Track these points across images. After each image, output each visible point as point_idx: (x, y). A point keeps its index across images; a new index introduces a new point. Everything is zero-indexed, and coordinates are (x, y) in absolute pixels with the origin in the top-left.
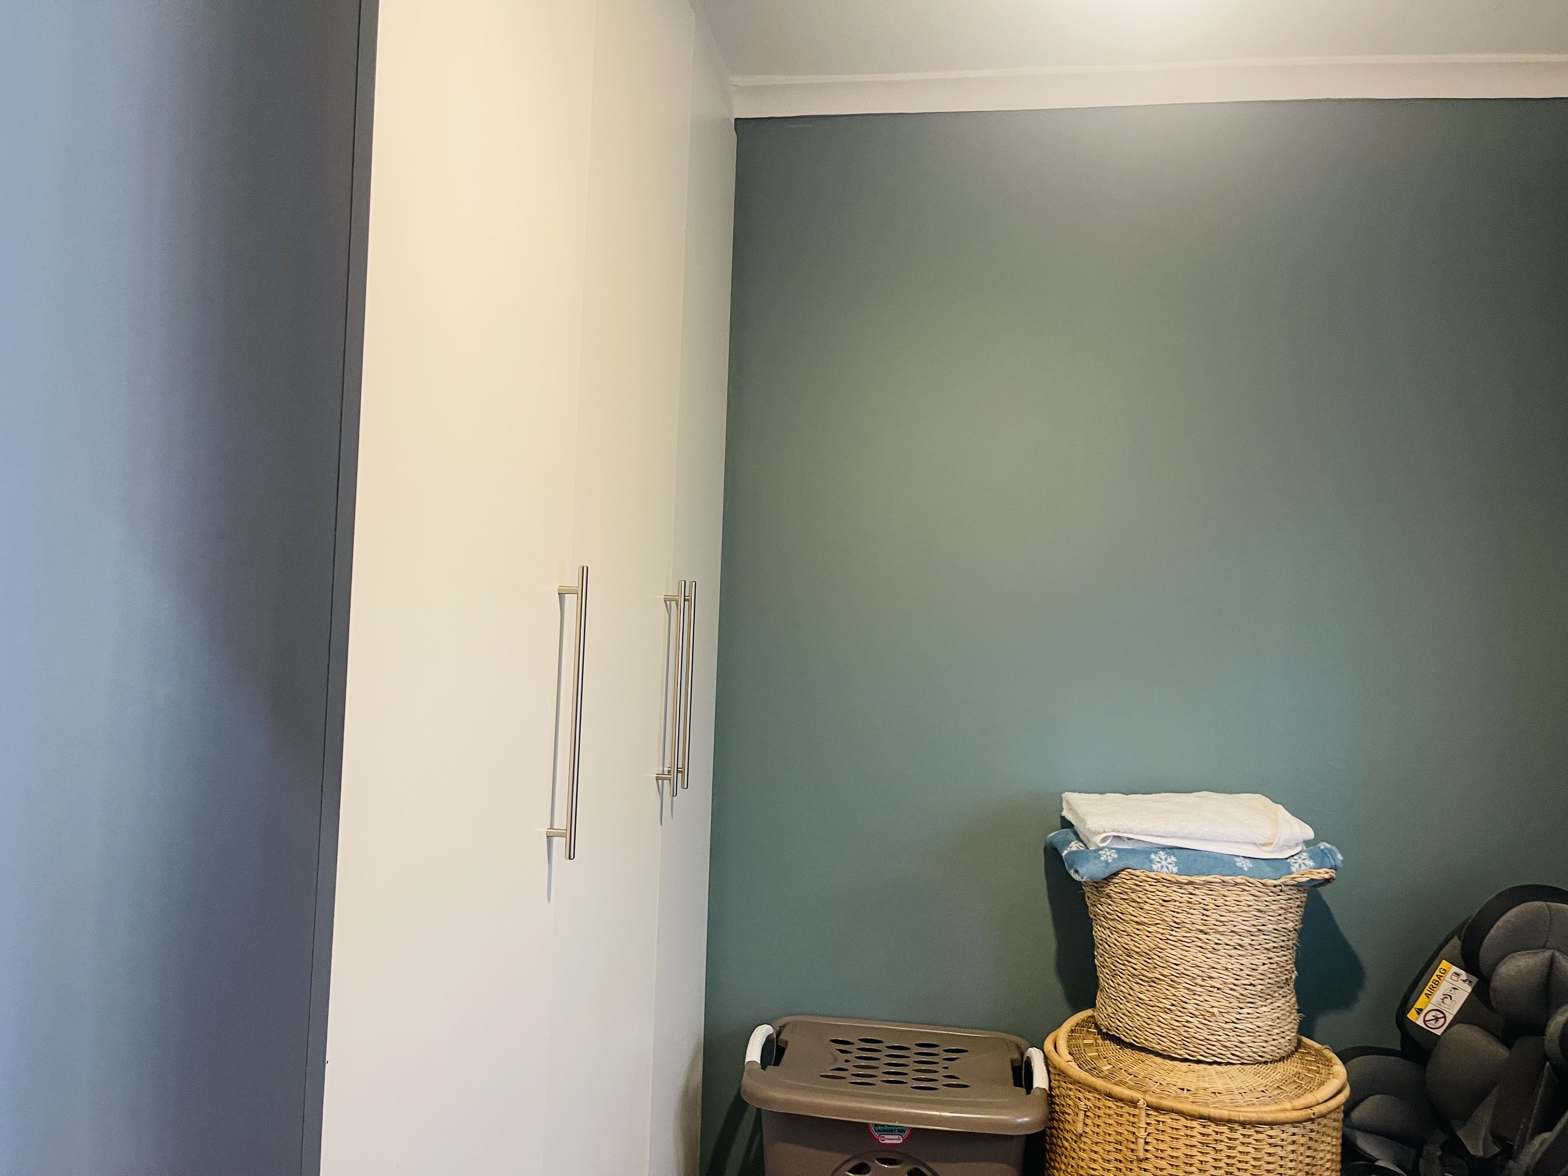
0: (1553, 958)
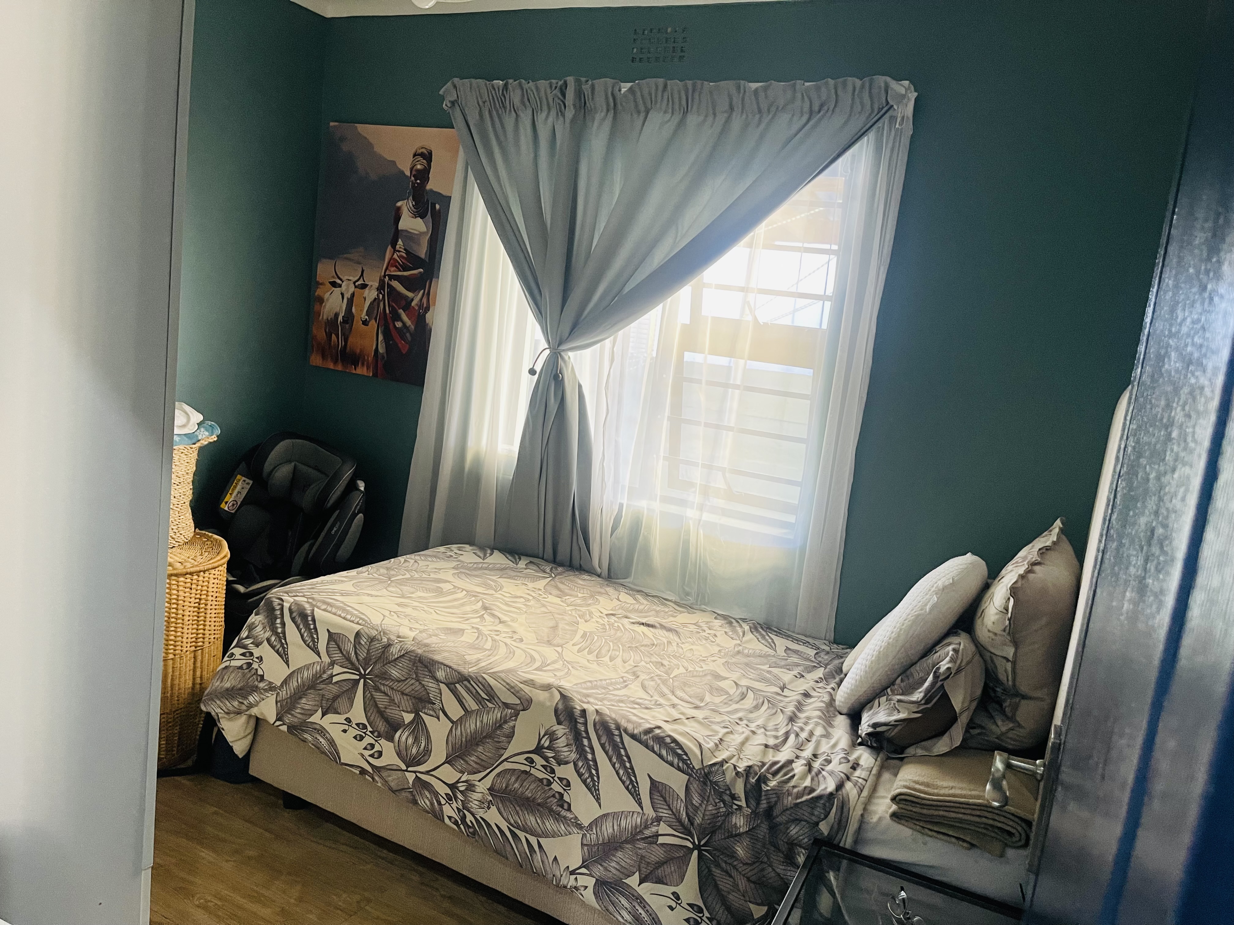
0: (295, 465)
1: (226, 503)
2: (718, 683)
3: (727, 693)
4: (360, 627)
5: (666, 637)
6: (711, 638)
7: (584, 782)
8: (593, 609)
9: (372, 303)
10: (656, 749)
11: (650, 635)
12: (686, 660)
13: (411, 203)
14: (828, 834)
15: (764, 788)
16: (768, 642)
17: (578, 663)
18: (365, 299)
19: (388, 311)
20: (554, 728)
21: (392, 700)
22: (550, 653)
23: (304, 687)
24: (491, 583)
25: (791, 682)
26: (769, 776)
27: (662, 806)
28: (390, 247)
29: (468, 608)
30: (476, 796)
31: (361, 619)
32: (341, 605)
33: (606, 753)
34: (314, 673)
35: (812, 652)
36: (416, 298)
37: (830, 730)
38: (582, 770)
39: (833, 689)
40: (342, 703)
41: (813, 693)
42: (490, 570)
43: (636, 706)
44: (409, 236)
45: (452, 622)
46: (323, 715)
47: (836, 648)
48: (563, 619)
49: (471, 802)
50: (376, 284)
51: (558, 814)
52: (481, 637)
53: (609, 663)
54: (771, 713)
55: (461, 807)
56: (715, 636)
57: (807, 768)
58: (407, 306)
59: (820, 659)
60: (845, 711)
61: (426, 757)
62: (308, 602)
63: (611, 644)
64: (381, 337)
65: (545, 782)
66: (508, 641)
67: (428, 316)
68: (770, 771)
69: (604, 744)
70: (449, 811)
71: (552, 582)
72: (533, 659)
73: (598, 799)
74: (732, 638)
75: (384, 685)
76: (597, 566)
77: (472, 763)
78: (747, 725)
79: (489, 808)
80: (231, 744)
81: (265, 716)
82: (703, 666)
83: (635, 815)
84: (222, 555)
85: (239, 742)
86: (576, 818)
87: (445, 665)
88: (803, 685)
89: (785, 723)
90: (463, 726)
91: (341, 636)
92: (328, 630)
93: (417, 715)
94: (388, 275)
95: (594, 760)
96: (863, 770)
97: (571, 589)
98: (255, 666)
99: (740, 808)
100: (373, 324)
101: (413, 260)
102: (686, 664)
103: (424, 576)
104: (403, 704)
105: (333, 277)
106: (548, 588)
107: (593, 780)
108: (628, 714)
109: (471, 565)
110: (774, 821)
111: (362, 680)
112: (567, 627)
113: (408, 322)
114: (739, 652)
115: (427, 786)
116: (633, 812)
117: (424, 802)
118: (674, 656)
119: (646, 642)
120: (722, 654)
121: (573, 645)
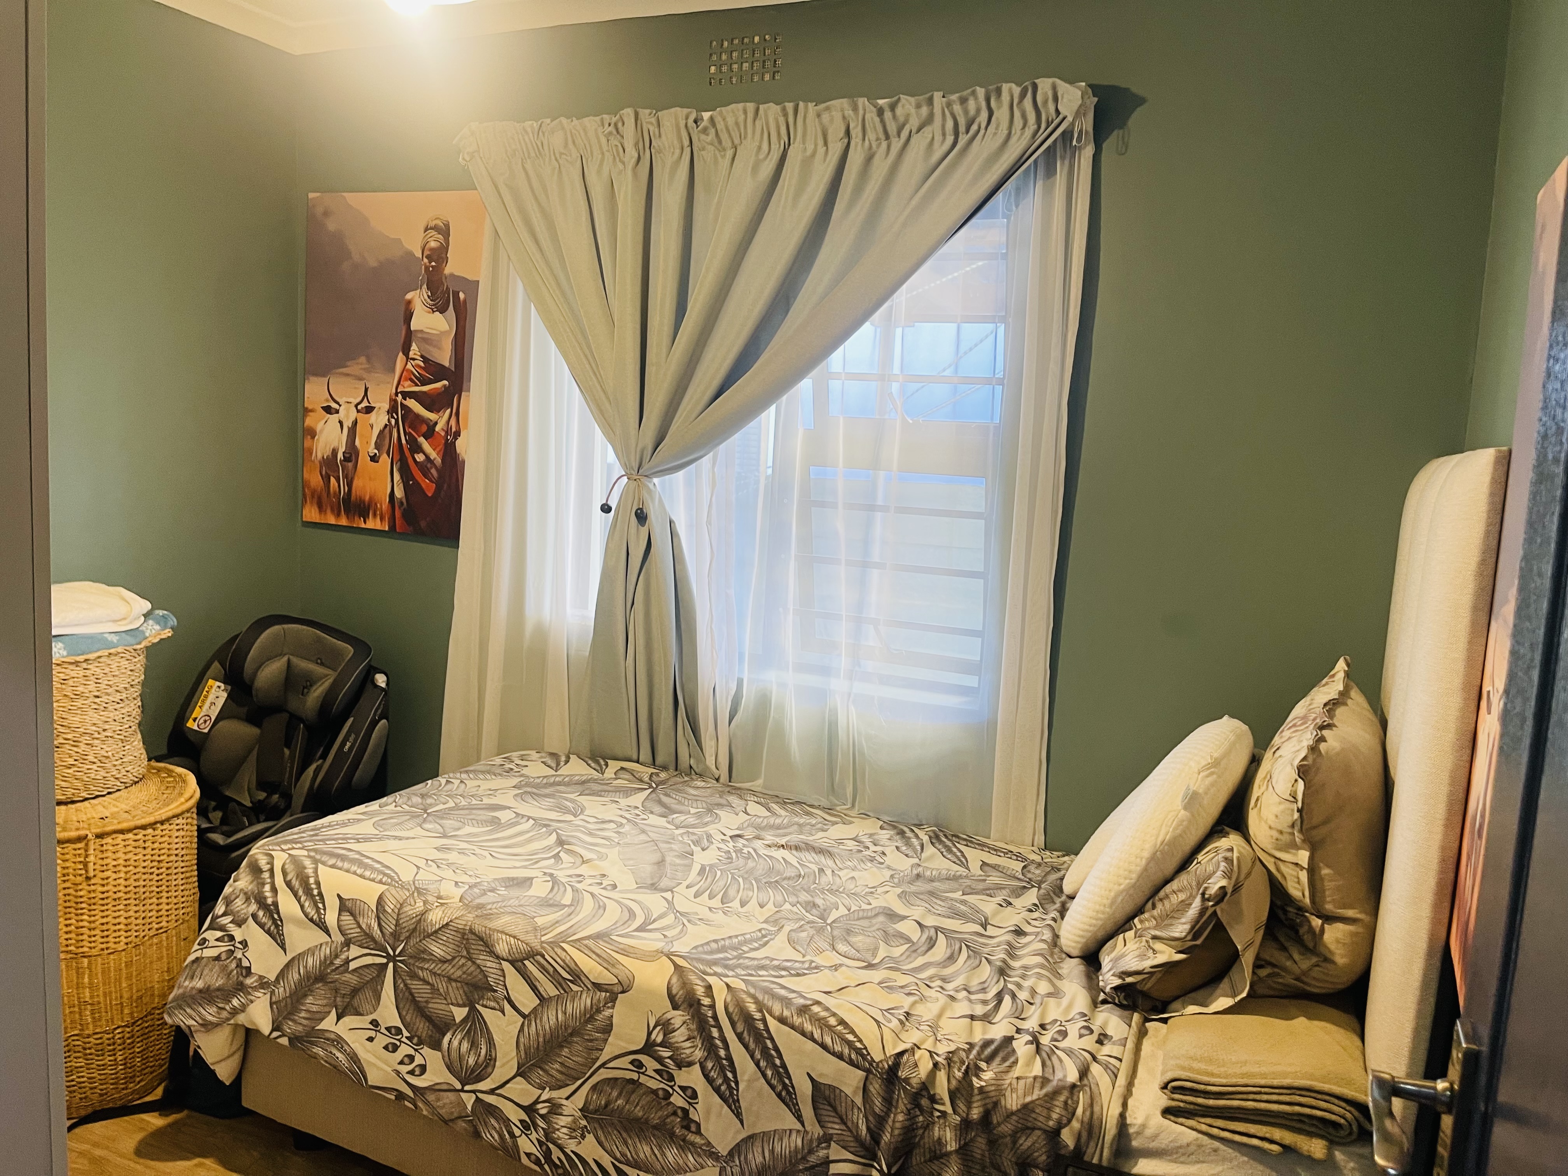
0: (289, 660)
1: (195, 720)
2: (894, 926)
3: (908, 940)
4: (382, 888)
5: (817, 863)
6: (878, 858)
7: (717, 1090)
8: (712, 829)
9: (381, 433)
10: (816, 1036)
11: (794, 861)
12: (847, 895)
13: (425, 292)
14: (1075, 1148)
15: (976, 1083)
16: (957, 857)
17: (697, 914)
18: (372, 427)
19: (404, 441)
20: (668, 1016)
21: (434, 990)
22: (655, 902)
23: (308, 981)
24: (569, 804)
25: (995, 914)
26: (983, 1065)
27: (831, 1119)
28: (401, 354)
29: (536, 845)
30: (563, 1121)
31: (385, 874)
32: (357, 856)
33: (746, 1047)
34: (322, 958)
35: (1018, 866)
36: (441, 420)
37: (1058, 983)
38: (712, 1073)
39: (1054, 920)
40: (363, 1000)
41: (1027, 929)
42: (568, 784)
43: (783, 973)
44: (427, 340)
45: (515, 867)
46: (339, 1017)
47: (1050, 857)
48: (672, 850)
49: (558, 1130)
50: (386, 406)
51: (684, 1140)
52: (556, 888)
53: (740, 910)
54: (974, 965)
55: (543, 1139)
56: (884, 853)
57: (1033, 1047)
58: (430, 434)
59: (1029, 875)
60: (1075, 952)
61: (489, 1069)
62: (309, 857)
63: (741, 880)
64: (397, 476)
65: (661, 1093)
66: (596, 890)
67: (459, 443)
68: (983, 1056)
69: (742, 1033)
70: (527, 1145)
71: (654, 795)
72: (632, 914)
73: (738, 1115)
74: (906, 855)
75: (422, 969)
76: (713, 767)
77: (554, 1073)
78: (942, 988)
79: (583, 1137)
80: (212, 1067)
81: (254, 1024)
82: (871, 901)
83: (794, 1135)
84: (187, 795)
85: (223, 1064)
86: (709, 1144)
87: (506, 934)
88: (1012, 918)
89: (995, 980)
90: (538, 1021)
91: (358, 902)
92: (338, 896)
93: (473, 1010)
94: (401, 392)
95: (729, 1058)
96: (1114, 1044)
97: (680, 802)
98: (239, 954)
99: (944, 1114)
100: (385, 460)
101: (434, 370)
102: (847, 901)
103: (474, 802)
104: (452, 995)
105: (327, 400)
106: (648, 804)
107: (729, 1087)
108: (773, 986)
109: (538, 781)
110: (995, 1132)
111: (391, 965)
112: (678, 861)
113: (433, 455)
114: (918, 876)
115: (492, 1110)
116: (791, 1130)
117: (491, 1136)
118: (830, 891)
119: (791, 872)
120: (896, 880)
121: (687, 887)
